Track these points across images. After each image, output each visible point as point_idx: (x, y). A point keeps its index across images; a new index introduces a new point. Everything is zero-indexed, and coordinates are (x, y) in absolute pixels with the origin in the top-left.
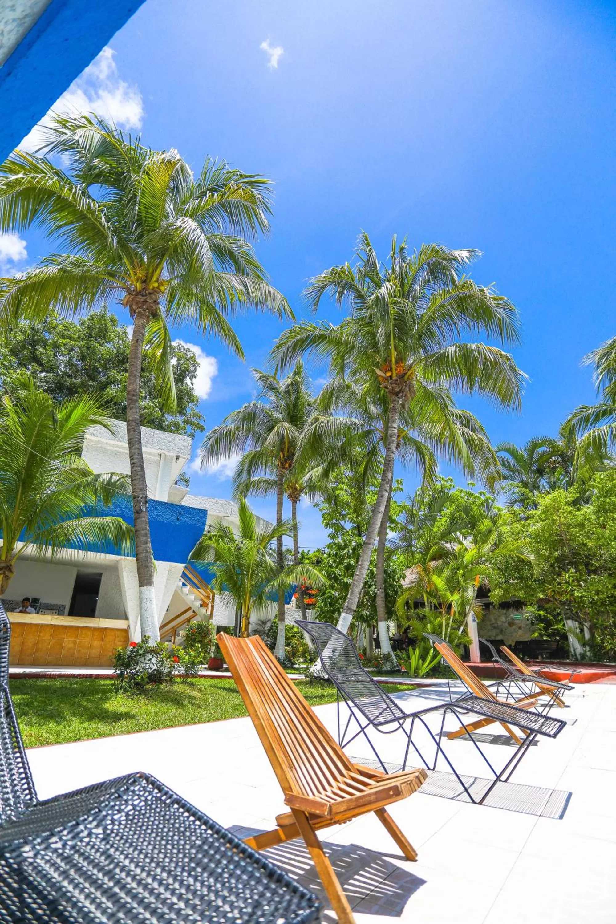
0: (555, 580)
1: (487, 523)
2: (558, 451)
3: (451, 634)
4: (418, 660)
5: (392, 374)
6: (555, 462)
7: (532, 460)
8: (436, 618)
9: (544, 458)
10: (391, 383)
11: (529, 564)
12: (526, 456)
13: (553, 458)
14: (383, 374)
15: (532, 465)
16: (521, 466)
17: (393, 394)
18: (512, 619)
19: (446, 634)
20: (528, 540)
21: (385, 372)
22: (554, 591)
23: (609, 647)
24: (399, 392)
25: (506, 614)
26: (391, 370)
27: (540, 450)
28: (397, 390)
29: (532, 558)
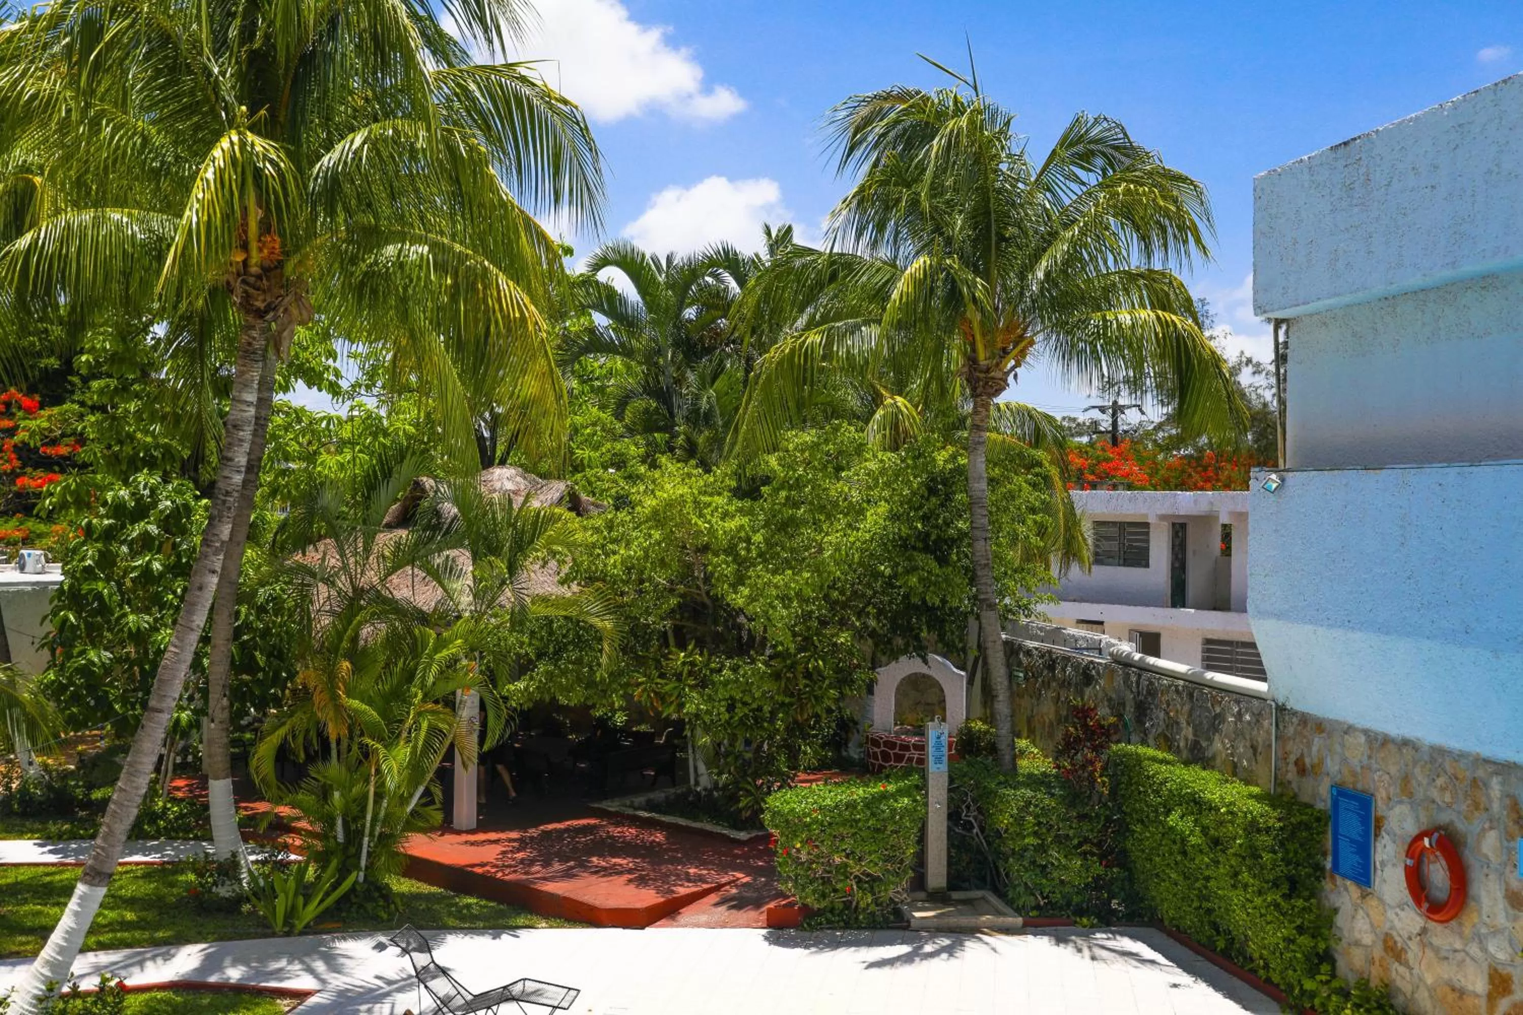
4: (296, 898)
5: (249, 257)
10: (244, 282)
17: (248, 310)
24: (266, 311)
26: (245, 247)
28: (261, 304)
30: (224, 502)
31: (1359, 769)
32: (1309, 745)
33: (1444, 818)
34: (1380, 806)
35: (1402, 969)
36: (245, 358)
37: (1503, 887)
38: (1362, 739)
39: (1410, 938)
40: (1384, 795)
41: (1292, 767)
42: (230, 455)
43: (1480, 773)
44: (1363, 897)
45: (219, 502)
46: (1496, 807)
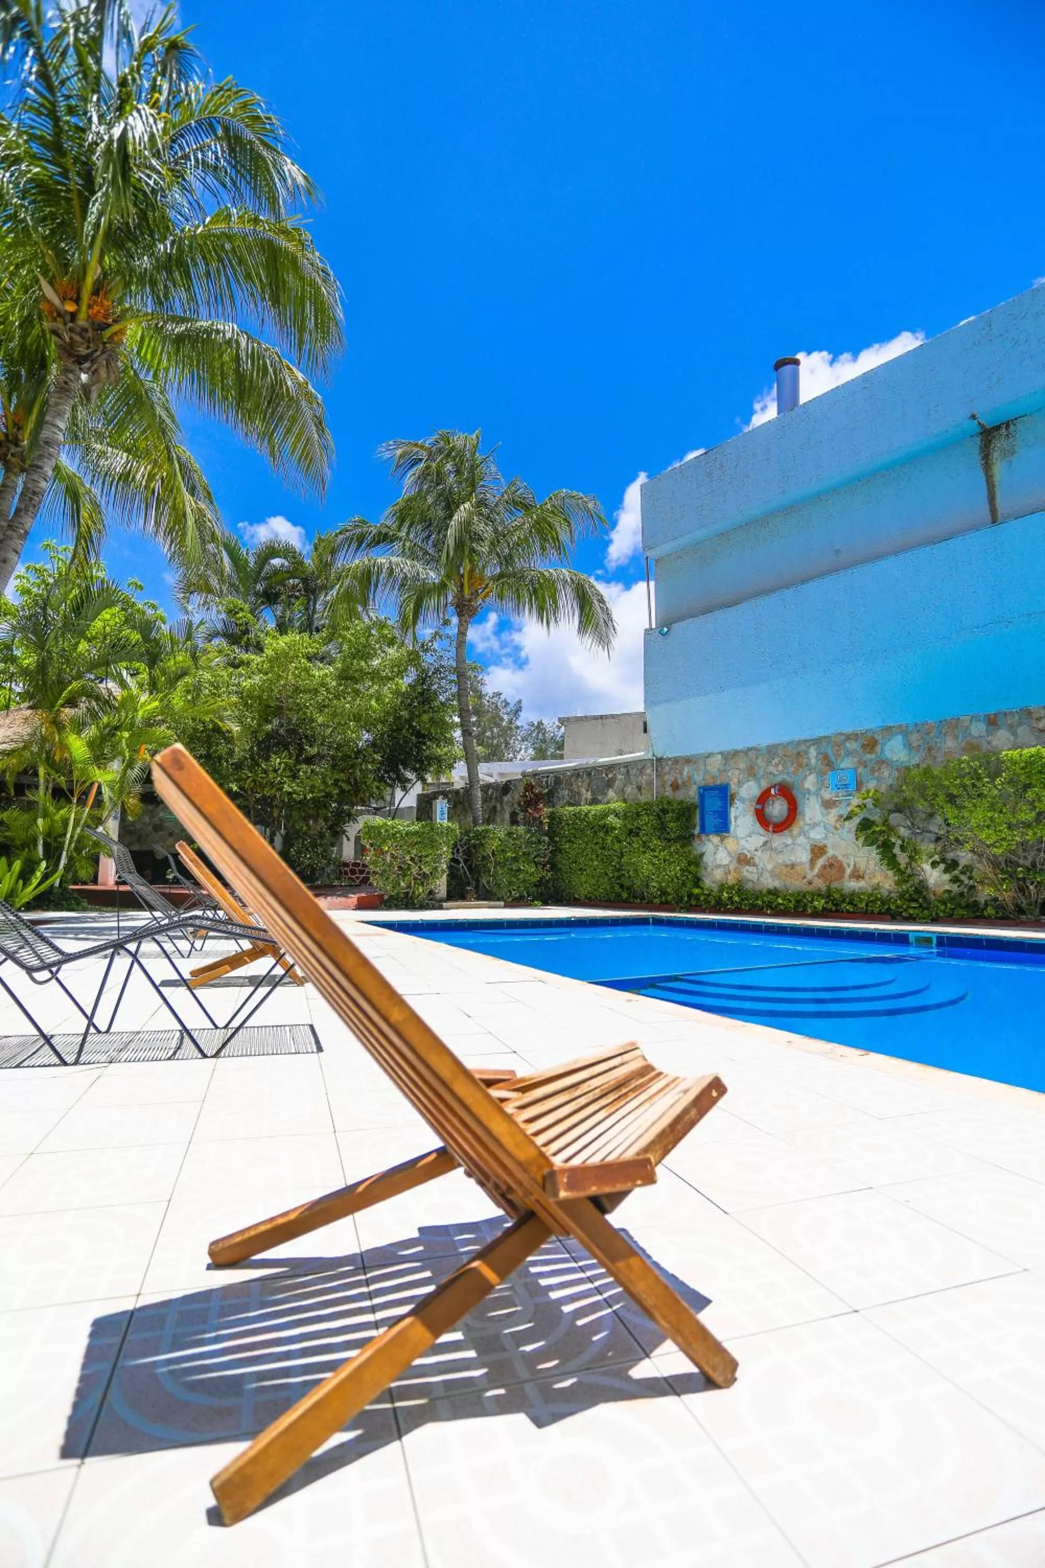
0: (259, 766)
1: (181, 658)
2: (303, 572)
3: (81, 837)
4: (17, 882)
5: (78, 311)
6: (294, 587)
7: (260, 572)
8: (59, 809)
9: (279, 578)
10: (71, 330)
11: (228, 738)
12: (252, 564)
13: (291, 581)
14: (56, 301)
15: (256, 582)
16: (241, 580)
17: (70, 355)
18: (161, 820)
19: (72, 837)
20: (234, 698)
21: (64, 299)
22: (254, 781)
23: (307, 862)
24: (86, 358)
25: (152, 812)
26: (77, 301)
27: (276, 562)
28: (83, 351)
29: (236, 728)
30: (31, 499)
31: (717, 774)
32: (681, 773)
33: (778, 779)
34: (733, 787)
35: (751, 869)
36: (61, 392)
37: (820, 800)
38: (720, 757)
39: (756, 850)
40: (736, 781)
41: (669, 789)
42: (40, 464)
43: (803, 748)
44: (722, 840)
45: (27, 498)
46: (813, 761)
